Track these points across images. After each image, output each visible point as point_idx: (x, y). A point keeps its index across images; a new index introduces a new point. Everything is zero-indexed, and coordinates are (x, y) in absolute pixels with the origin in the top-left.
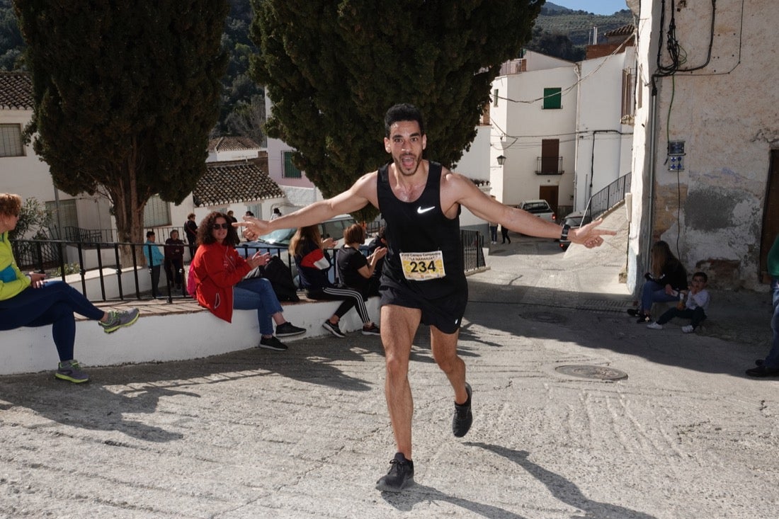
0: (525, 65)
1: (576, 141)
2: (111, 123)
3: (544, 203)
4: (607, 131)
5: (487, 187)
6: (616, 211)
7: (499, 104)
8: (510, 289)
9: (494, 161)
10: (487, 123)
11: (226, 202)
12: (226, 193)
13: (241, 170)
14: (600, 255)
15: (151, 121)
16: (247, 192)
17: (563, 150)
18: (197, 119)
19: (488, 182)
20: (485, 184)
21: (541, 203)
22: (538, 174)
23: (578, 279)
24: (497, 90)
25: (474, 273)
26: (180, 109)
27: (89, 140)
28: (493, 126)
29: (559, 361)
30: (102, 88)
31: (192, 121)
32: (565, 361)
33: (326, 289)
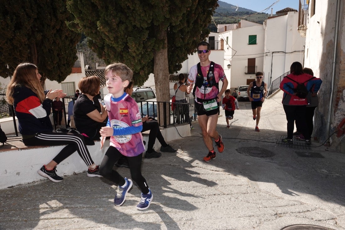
0: (240, 25)
1: (264, 57)
2: (16, 37)
4: (279, 52)
7: (228, 43)
9: (226, 67)
10: (222, 49)
11: (102, 85)
12: (103, 82)
17: (257, 63)
21: (248, 86)
22: (246, 74)
24: (228, 37)
26: (56, 31)
27: (6, 47)
28: (225, 51)
29: (278, 213)
30: (9, 18)
31: (63, 38)
32: (284, 213)
33: (39, 135)
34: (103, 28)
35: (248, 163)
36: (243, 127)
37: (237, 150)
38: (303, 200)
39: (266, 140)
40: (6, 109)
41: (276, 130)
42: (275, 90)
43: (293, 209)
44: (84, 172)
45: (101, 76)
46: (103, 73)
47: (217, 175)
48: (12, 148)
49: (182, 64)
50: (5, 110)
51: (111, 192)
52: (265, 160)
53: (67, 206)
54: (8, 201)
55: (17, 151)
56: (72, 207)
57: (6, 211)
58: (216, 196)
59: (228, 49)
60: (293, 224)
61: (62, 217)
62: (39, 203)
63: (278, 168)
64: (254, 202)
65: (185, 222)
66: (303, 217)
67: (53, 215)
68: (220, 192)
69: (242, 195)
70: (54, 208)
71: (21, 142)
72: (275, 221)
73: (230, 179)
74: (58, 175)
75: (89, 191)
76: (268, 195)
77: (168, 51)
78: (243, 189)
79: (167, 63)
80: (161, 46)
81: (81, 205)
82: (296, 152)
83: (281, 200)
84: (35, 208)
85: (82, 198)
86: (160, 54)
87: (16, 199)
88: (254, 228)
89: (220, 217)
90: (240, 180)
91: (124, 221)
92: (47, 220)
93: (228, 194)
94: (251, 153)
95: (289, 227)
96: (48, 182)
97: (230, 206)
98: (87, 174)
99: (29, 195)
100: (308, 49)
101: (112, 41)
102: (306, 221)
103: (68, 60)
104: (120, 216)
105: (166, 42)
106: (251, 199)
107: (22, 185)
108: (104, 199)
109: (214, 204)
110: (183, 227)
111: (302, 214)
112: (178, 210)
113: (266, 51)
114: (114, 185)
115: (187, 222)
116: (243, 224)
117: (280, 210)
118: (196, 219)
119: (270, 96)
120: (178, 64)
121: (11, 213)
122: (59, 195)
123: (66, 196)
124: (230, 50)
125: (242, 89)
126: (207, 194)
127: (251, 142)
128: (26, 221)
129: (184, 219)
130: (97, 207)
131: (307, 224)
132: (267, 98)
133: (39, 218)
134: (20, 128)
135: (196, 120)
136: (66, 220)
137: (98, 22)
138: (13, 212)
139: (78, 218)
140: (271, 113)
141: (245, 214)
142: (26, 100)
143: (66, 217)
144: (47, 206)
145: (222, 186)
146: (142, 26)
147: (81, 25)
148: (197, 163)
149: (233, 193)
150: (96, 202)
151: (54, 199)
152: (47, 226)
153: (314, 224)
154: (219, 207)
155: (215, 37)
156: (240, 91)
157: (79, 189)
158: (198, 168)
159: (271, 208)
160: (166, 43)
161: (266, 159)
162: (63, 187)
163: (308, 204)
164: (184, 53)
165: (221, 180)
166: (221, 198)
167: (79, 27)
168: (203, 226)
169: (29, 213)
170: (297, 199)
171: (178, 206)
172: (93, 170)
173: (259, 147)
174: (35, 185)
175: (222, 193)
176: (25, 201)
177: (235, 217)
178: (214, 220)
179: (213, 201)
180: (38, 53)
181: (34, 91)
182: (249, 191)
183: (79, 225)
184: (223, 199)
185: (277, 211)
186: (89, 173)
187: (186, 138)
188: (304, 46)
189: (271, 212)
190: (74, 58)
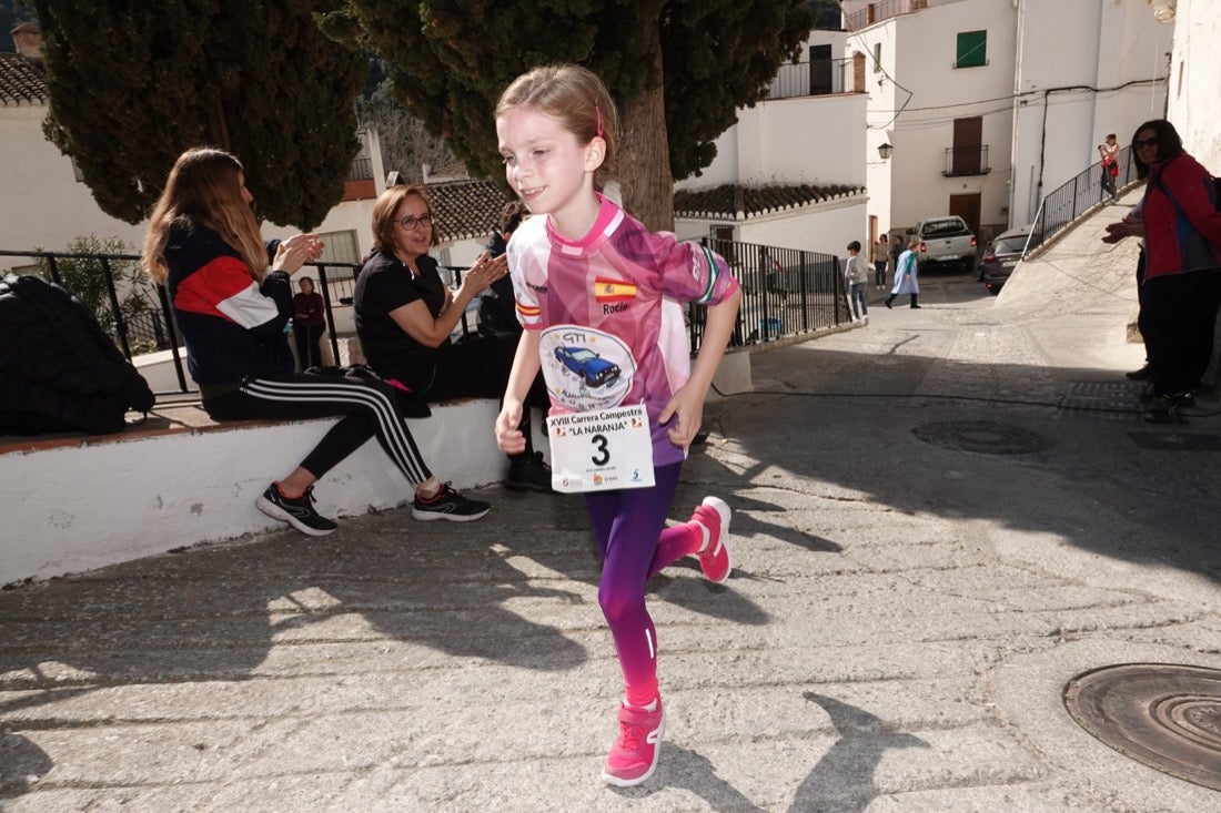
1: (1015, 110)
2: (158, 85)
3: (958, 221)
4: (1069, 88)
5: (862, 196)
6: (1088, 222)
7: (882, 65)
8: (894, 362)
9: (873, 153)
10: (860, 90)
11: (447, 239)
13: (474, 189)
14: (1064, 297)
15: (231, 77)
16: (480, 223)
17: (988, 136)
18: (320, 75)
19: (863, 189)
20: (858, 191)
21: (953, 221)
22: (947, 175)
23: (1033, 338)
24: (879, 46)
25: (830, 334)
26: (284, 55)
27: (128, 119)
28: (870, 96)
29: (1062, 629)
30: (130, 18)
31: (310, 77)
32: (1084, 630)
33: (251, 385)
34: (442, 24)
35: (955, 474)
36: (935, 359)
37: (914, 431)
38: (1153, 590)
39: (1022, 398)
40: (146, 327)
41: (1058, 365)
42: (1054, 228)
43: (1117, 616)
44: (402, 506)
45: (441, 205)
46: (447, 196)
47: (846, 513)
48: (173, 426)
49: (715, 141)
50: (141, 331)
51: (490, 566)
52: (1018, 462)
53: (353, 605)
54: (172, 591)
55: (188, 435)
56: (371, 610)
57: (168, 619)
58: (844, 577)
59: (880, 83)
60: (1116, 663)
61: (340, 637)
62: (267, 595)
63: (1064, 487)
64: (978, 594)
65: (741, 653)
66: (1155, 641)
67: (311, 631)
68: (859, 564)
69: (935, 573)
70: (313, 612)
71: (197, 411)
72: (1051, 652)
73: (893, 524)
74: (321, 515)
75: (420, 563)
76: (1026, 572)
77: (667, 98)
78: (939, 555)
79: (664, 139)
80: (642, 81)
81: (398, 603)
82: (1130, 433)
83: (1073, 588)
84: (256, 611)
85: (401, 583)
86: (640, 108)
87: (198, 584)
88: (977, 673)
89: (858, 640)
90: (928, 525)
91: (538, 650)
92: (295, 644)
93: (884, 572)
94: (968, 440)
95: (1103, 672)
96: (289, 536)
97: (892, 607)
98: (410, 513)
99: (235, 575)
100: (1182, 64)
101: (473, 70)
102: (1166, 654)
103: (329, 153)
104: (524, 635)
105: (658, 63)
106: (967, 584)
107: (211, 544)
108: (471, 585)
109: (834, 602)
110: (733, 669)
111: (1150, 631)
112: (714, 620)
113: (1020, 87)
114: (501, 543)
115: (748, 656)
116: (937, 660)
117: (1072, 619)
118: (777, 647)
119: (1035, 251)
120: (704, 143)
121: (184, 625)
122: (326, 575)
123: (349, 577)
124: (890, 87)
125: (932, 232)
126: (813, 571)
127: (966, 405)
128: (231, 647)
129: (737, 646)
130: (448, 609)
131: (1168, 662)
132: (1026, 258)
133: (268, 637)
134: (193, 364)
135: (771, 339)
136: (355, 646)
137: (422, 5)
138: (190, 621)
139: (390, 639)
140: (1041, 310)
141: (945, 632)
142: (204, 269)
143: (354, 637)
144: (293, 606)
145: (865, 546)
146: (573, 10)
147: (366, 23)
148: (776, 477)
149: (902, 567)
150: (445, 596)
151: (311, 586)
152: (296, 662)
153: (1193, 662)
154: (854, 611)
155: (833, 47)
156: (924, 238)
157: (387, 555)
158: (779, 490)
159: (1037, 614)
160: (657, 70)
161: (1021, 460)
162: (338, 551)
163: (1171, 600)
164: (723, 103)
165: (859, 527)
166: (862, 584)
167: (360, 30)
168: (801, 668)
169: (241, 625)
170: (1131, 586)
171: (713, 607)
172: (431, 496)
173: (996, 420)
174: (251, 546)
175: (864, 568)
176: (224, 589)
177: (910, 642)
178: (838, 650)
179: (834, 592)
180: (231, 133)
181: (228, 242)
182: (958, 563)
183: (394, 660)
184: (867, 585)
185: (1061, 623)
186: (418, 508)
187: (735, 397)
188: (1167, 54)
189: (1037, 624)
190: (347, 147)
